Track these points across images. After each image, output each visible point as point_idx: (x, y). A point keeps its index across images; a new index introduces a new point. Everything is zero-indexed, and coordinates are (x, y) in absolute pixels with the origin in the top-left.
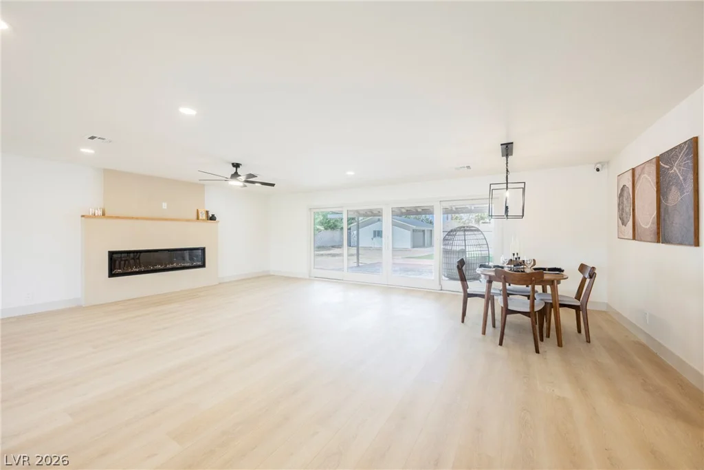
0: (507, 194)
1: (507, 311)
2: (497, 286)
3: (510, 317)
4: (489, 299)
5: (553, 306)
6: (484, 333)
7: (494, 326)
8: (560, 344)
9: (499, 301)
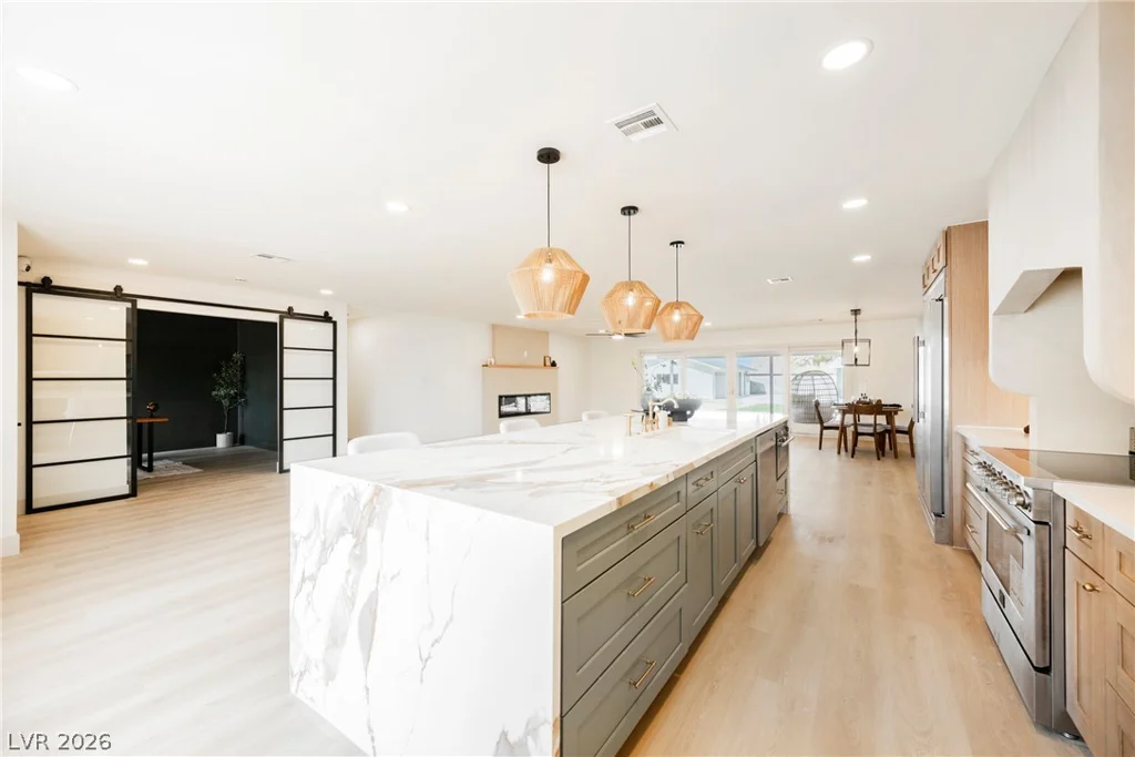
0: (856, 350)
1: (857, 434)
2: (849, 418)
3: (860, 438)
4: (843, 429)
5: (892, 431)
6: (839, 453)
7: (846, 450)
8: (896, 457)
9: (850, 430)
